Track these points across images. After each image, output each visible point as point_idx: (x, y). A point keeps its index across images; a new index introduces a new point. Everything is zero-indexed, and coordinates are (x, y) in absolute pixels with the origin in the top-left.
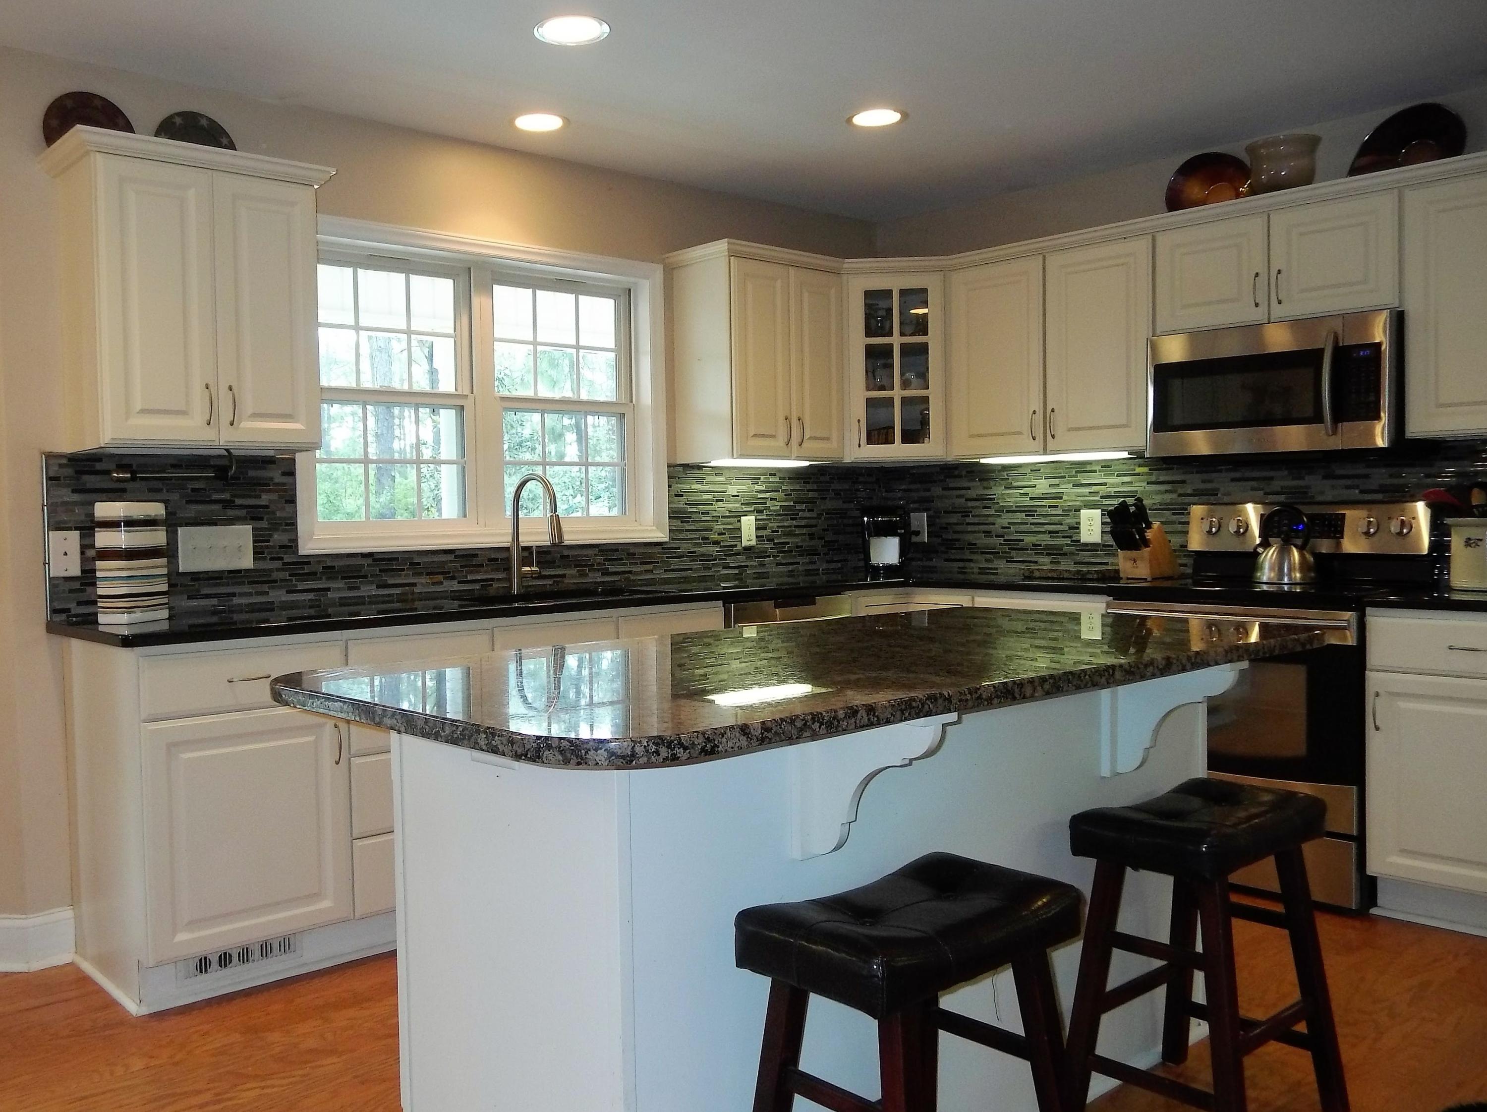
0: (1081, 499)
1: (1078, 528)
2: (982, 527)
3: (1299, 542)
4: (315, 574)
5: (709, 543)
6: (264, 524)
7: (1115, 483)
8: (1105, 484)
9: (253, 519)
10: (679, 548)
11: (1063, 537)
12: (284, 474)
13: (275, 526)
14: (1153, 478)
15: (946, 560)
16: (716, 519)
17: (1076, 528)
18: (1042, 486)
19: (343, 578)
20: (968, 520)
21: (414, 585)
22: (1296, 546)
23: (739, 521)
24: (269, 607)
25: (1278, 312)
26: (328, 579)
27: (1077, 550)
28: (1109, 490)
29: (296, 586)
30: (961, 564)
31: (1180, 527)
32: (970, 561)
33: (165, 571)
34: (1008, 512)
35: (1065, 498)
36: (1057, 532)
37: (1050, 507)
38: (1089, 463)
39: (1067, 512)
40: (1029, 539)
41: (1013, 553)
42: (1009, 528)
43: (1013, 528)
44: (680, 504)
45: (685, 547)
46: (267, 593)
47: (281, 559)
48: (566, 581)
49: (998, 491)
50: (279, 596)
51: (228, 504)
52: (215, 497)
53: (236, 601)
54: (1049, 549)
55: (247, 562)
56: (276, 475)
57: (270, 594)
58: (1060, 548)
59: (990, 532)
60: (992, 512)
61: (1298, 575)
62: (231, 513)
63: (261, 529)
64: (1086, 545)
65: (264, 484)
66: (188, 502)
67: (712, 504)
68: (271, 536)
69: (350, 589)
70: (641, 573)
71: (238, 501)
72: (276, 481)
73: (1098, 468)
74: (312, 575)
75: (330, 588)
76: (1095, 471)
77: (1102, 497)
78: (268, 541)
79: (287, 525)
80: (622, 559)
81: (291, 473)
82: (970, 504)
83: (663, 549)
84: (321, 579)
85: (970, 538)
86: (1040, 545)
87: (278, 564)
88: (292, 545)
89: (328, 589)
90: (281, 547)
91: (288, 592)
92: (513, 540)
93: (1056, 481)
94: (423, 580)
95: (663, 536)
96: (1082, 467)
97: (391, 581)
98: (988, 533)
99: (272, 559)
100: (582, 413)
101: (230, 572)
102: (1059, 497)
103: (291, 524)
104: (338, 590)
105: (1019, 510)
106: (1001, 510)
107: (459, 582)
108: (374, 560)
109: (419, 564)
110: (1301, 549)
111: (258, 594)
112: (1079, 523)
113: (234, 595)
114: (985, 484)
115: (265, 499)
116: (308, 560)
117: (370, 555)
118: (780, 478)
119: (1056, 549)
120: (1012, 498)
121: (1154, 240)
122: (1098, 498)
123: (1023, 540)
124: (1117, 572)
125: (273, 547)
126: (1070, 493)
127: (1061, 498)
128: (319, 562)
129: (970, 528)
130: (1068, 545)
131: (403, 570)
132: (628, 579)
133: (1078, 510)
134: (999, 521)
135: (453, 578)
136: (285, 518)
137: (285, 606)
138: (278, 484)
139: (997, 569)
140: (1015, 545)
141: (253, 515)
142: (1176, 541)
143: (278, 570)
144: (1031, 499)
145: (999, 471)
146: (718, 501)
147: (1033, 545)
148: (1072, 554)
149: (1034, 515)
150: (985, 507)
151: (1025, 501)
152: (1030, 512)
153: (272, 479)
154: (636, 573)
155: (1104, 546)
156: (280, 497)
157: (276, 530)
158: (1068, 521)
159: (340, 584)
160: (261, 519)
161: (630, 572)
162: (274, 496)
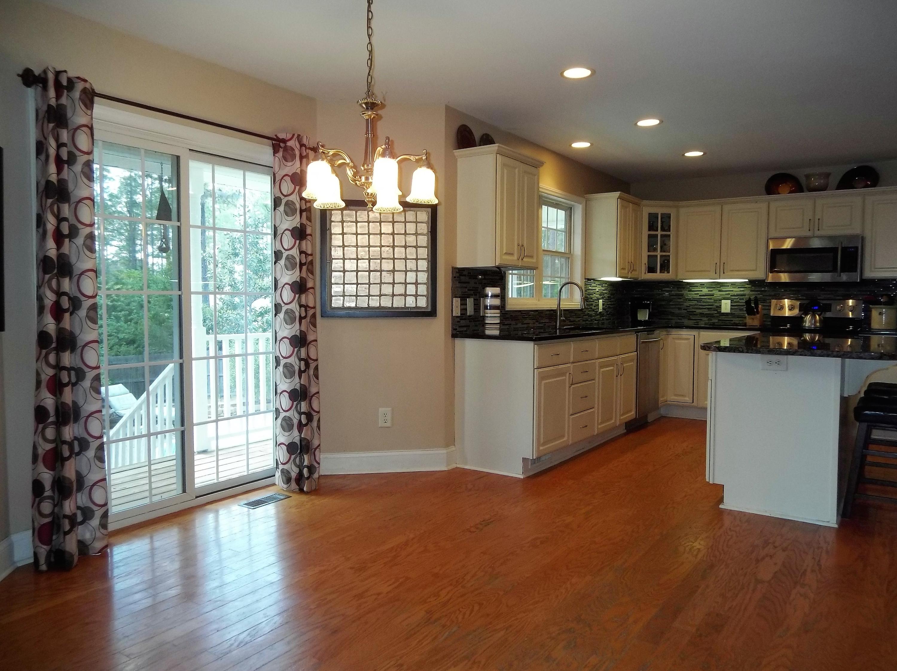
0: (722, 296)
1: (721, 307)
2: (677, 306)
3: (819, 313)
5: (592, 310)
7: (737, 291)
8: (733, 291)
11: (714, 310)
14: (753, 289)
15: (659, 319)
16: (594, 301)
17: (720, 307)
18: (705, 291)
20: (671, 303)
21: (529, 324)
22: (817, 314)
23: (599, 302)
25: (817, 233)
27: (720, 315)
28: (734, 293)
29: (504, 322)
30: (667, 321)
31: (767, 308)
32: (672, 319)
33: (499, 315)
34: (689, 300)
35: (715, 295)
36: (711, 308)
37: (708, 299)
38: (727, 283)
39: (715, 301)
40: (698, 311)
41: (691, 316)
42: (689, 307)
43: (691, 307)
44: (586, 294)
45: (587, 311)
49: (685, 292)
54: (707, 315)
58: (712, 314)
59: (681, 308)
60: (682, 300)
61: (818, 324)
64: (723, 313)
67: (593, 295)
69: (516, 324)
70: (578, 321)
73: (730, 285)
74: (508, 319)
76: (729, 286)
77: (731, 296)
80: (573, 316)
82: (672, 297)
83: (582, 312)
84: (510, 320)
85: (672, 311)
86: (704, 313)
92: (558, 307)
93: (712, 289)
94: (531, 322)
95: (581, 306)
96: (722, 284)
97: (524, 322)
98: (680, 309)
100: (550, 256)
102: (713, 295)
104: (513, 325)
105: (694, 300)
106: (686, 299)
107: (539, 323)
108: (521, 313)
109: (530, 315)
110: (819, 315)
112: (721, 305)
114: (680, 290)
118: (608, 285)
119: (710, 315)
120: (691, 295)
121: (769, 203)
122: (730, 296)
123: (695, 311)
124: (746, 323)
126: (717, 293)
127: (713, 296)
129: (672, 307)
130: (715, 313)
131: (527, 317)
132: (576, 324)
133: (721, 300)
134: (685, 304)
135: (538, 321)
139: (683, 322)
140: (693, 313)
142: (765, 312)
144: (700, 296)
145: (686, 285)
146: (594, 293)
147: (700, 313)
148: (717, 317)
149: (701, 302)
150: (678, 299)
151: (698, 297)
152: (699, 300)
155: (731, 314)
156: (505, 288)
158: (716, 304)
161: (575, 321)
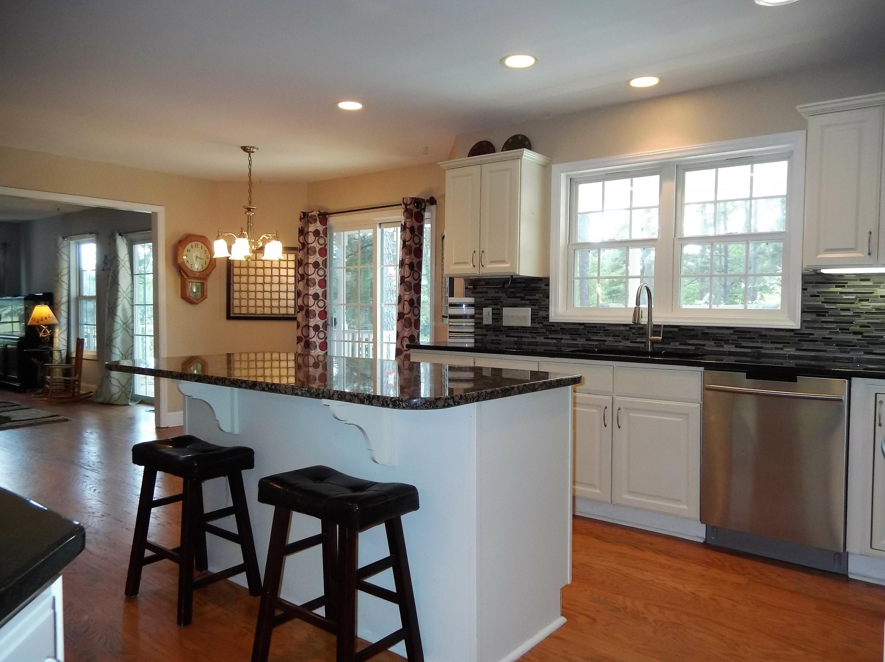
4: (557, 331)
5: (850, 333)
6: (536, 307)
9: (531, 305)
10: (813, 334)
12: (546, 285)
13: (540, 309)
16: (858, 315)
19: (570, 334)
21: (605, 341)
24: (536, 344)
26: (562, 334)
29: (548, 336)
44: (818, 302)
45: (818, 334)
46: (536, 338)
47: (542, 323)
48: (705, 348)
50: (540, 339)
51: (523, 299)
52: (517, 295)
53: (524, 340)
55: (529, 324)
56: (543, 286)
57: (537, 338)
62: (523, 302)
63: (534, 310)
65: (536, 289)
66: (508, 297)
67: (855, 303)
68: (539, 312)
69: (572, 339)
70: (771, 349)
71: (527, 297)
72: (542, 288)
74: (555, 332)
75: (563, 338)
78: (537, 315)
79: (545, 308)
80: (754, 338)
81: (548, 285)
83: (795, 334)
84: (559, 334)
87: (541, 325)
88: (547, 317)
89: (562, 339)
90: (543, 318)
91: (545, 338)
94: (611, 339)
95: (794, 325)
97: (592, 338)
99: (539, 323)
101: (522, 327)
103: (547, 308)
104: (567, 339)
107: (631, 342)
108: (585, 327)
109: (608, 330)
111: (532, 338)
113: (523, 337)
115: (537, 297)
116: (553, 324)
117: (583, 324)
125: (540, 317)
128: (558, 326)
131: (600, 333)
132: (759, 353)
135: (628, 339)
136: (545, 305)
137: (543, 344)
138: (543, 290)
141: (532, 303)
143: (541, 328)
146: (861, 300)
153: (540, 287)
154: (765, 349)
156: (543, 295)
157: (541, 310)
159: (568, 337)
160: (535, 305)
161: (761, 348)
162: (541, 295)
